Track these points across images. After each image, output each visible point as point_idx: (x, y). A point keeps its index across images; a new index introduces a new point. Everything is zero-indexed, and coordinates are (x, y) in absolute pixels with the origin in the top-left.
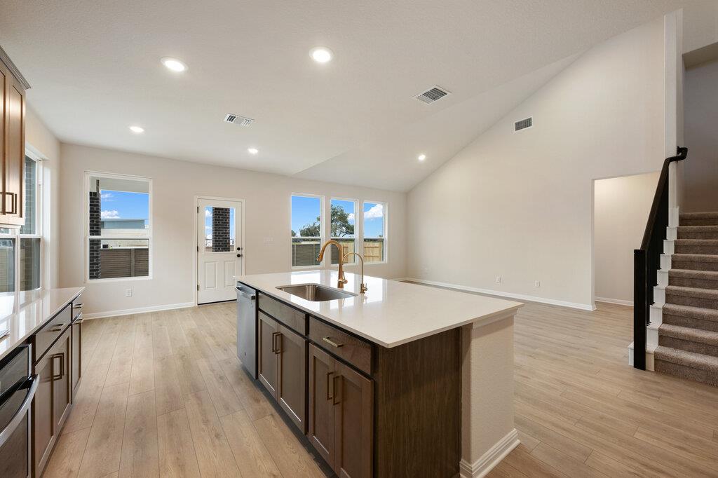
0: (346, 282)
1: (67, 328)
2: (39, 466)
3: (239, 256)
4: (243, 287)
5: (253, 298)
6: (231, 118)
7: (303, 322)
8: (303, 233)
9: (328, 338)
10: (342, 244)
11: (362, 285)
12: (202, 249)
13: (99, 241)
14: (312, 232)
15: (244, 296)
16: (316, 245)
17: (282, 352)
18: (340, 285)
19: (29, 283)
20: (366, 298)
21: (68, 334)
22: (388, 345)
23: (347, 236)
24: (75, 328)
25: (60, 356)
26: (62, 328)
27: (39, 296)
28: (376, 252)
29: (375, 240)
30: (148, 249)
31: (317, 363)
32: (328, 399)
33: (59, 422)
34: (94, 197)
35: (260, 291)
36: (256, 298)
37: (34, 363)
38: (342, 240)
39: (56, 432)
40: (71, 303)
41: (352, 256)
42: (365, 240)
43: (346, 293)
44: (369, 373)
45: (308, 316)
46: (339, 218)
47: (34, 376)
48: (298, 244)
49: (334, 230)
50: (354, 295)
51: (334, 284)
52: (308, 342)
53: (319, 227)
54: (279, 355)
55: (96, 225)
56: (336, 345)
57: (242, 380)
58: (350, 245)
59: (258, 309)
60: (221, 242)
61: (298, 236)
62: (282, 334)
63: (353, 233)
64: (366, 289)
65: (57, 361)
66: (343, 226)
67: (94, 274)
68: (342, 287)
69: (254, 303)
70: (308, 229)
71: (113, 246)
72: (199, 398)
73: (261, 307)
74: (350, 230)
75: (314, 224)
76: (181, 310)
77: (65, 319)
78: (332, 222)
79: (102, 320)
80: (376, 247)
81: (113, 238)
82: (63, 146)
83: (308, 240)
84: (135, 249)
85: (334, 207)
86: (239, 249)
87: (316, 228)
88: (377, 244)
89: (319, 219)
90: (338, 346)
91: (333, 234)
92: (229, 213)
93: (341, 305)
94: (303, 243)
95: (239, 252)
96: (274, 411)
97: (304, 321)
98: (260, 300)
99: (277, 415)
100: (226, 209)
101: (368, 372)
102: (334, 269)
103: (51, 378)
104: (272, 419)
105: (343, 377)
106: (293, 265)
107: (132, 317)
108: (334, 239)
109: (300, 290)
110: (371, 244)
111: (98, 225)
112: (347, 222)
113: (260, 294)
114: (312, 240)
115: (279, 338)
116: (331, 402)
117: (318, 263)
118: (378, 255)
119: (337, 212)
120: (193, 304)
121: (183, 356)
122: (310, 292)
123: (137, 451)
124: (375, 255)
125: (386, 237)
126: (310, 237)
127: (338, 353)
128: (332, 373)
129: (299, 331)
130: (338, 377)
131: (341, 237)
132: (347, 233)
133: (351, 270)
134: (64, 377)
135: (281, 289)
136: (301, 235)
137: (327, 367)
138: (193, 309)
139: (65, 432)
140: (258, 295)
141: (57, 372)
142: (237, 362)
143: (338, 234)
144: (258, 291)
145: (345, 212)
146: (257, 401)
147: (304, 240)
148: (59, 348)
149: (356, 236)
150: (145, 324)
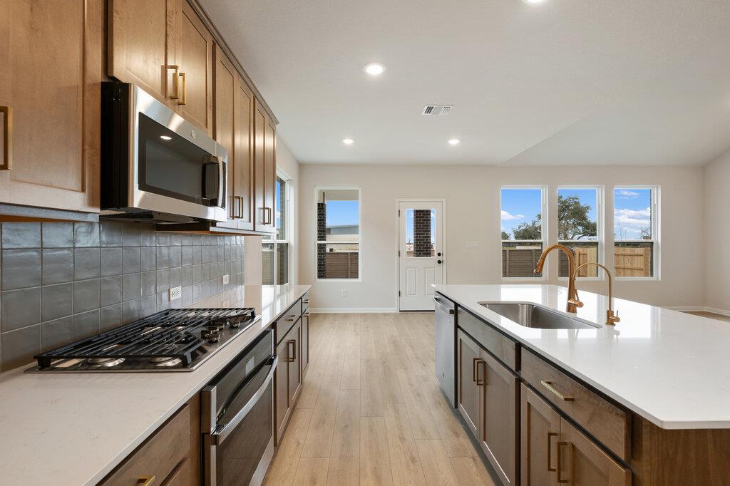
0: (581, 305)
1: (298, 319)
2: (280, 430)
3: (439, 262)
4: (441, 297)
5: (451, 312)
6: (429, 110)
7: (512, 353)
8: (518, 235)
9: (549, 383)
10: (576, 249)
11: (610, 313)
12: (404, 254)
13: (325, 245)
14: (530, 233)
15: (442, 308)
16: (536, 250)
17: (485, 385)
18: (571, 308)
19: (282, 279)
20: (618, 333)
21: (299, 324)
22: (662, 422)
23: (586, 239)
24: (304, 319)
25: (293, 342)
26: (295, 319)
27: (288, 290)
28: (639, 262)
29: (635, 245)
30: (358, 253)
31: (533, 414)
32: (550, 469)
33: (293, 397)
34: (321, 207)
35: (459, 306)
36: (455, 312)
37: (276, 345)
38: (577, 244)
39: (291, 404)
40: (301, 298)
41: (594, 267)
42: (617, 244)
43: (580, 320)
44: (623, 459)
45: (519, 346)
46: (572, 213)
47: (275, 356)
48: (512, 249)
49: (563, 231)
50: (597, 326)
51: (561, 306)
52: (519, 381)
53: (540, 228)
54: (482, 387)
55: (323, 232)
56: (562, 397)
57: (440, 404)
58: (591, 251)
59: (457, 326)
60: (423, 247)
61: (512, 239)
62: (485, 362)
63: (595, 235)
64: (618, 320)
65: (291, 345)
66: (579, 224)
67: (322, 274)
68: (575, 311)
69: (452, 317)
70: (526, 230)
71: (337, 250)
72: (397, 411)
73: (460, 324)
74: (591, 229)
75: (534, 223)
76: (385, 314)
77: (296, 311)
78: (560, 219)
79: (326, 315)
80: (637, 255)
81: (335, 242)
82: (302, 167)
83: (525, 244)
84: (351, 253)
85: (563, 199)
86: (439, 254)
87: (536, 229)
88: (639, 250)
89: (539, 217)
90: (566, 399)
91: (562, 236)
92: (430, 214)
93: (572, 338)
94: (518, 248)
95: (440, 258)
96: (476, 454)
97: (514, 351)
98: (459, 315)
99: (479, 460)
100: (427, 211)
101: (622, 455)
102: (563, 284)
103: (288, 360)
104: (473, 463)
105: (573, 446)
106: (505, 275)
107: (346, 316)
108: (563, 243)
109: (510, 310)
110: (628, 250)
111: (324, 231)
112: (585, 219)
113: (459, 308)
114: (531, 244)
115: (481, 366)
116: (554, 475)
117: (539, 274)
118: (642, 267)
119: (567, 207)
120: (395, 310)
121: (385, 362)
122: (524, 313)
123: (344, 445)
124: (635, 266)
125: (657, 238)
126: (528, 241)
127: (566, 408)
128: (555, 434)
129: (507, 364)
130: (565, 444)
131: (575, 240)
132: (585, 234)
133: (590, 288)
134: (296, 360)
135: (484, 305)
136: (516, 238)
137: (549, 424)
138: (395, 314)
139: (298, 407)
140: (457, 310)
141: (291, 356)
142: (434, 382)
143: (570, 236)
144: (457, 305)
145: (582, 204)
146: (457, 435)
147: (520, 244)
148: (293, 335)
149: (600, 237)
150: (355, 324)
